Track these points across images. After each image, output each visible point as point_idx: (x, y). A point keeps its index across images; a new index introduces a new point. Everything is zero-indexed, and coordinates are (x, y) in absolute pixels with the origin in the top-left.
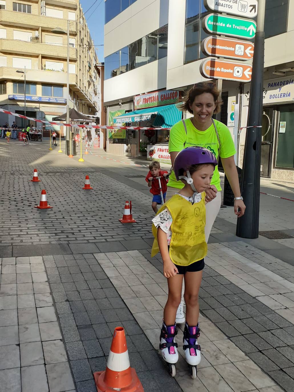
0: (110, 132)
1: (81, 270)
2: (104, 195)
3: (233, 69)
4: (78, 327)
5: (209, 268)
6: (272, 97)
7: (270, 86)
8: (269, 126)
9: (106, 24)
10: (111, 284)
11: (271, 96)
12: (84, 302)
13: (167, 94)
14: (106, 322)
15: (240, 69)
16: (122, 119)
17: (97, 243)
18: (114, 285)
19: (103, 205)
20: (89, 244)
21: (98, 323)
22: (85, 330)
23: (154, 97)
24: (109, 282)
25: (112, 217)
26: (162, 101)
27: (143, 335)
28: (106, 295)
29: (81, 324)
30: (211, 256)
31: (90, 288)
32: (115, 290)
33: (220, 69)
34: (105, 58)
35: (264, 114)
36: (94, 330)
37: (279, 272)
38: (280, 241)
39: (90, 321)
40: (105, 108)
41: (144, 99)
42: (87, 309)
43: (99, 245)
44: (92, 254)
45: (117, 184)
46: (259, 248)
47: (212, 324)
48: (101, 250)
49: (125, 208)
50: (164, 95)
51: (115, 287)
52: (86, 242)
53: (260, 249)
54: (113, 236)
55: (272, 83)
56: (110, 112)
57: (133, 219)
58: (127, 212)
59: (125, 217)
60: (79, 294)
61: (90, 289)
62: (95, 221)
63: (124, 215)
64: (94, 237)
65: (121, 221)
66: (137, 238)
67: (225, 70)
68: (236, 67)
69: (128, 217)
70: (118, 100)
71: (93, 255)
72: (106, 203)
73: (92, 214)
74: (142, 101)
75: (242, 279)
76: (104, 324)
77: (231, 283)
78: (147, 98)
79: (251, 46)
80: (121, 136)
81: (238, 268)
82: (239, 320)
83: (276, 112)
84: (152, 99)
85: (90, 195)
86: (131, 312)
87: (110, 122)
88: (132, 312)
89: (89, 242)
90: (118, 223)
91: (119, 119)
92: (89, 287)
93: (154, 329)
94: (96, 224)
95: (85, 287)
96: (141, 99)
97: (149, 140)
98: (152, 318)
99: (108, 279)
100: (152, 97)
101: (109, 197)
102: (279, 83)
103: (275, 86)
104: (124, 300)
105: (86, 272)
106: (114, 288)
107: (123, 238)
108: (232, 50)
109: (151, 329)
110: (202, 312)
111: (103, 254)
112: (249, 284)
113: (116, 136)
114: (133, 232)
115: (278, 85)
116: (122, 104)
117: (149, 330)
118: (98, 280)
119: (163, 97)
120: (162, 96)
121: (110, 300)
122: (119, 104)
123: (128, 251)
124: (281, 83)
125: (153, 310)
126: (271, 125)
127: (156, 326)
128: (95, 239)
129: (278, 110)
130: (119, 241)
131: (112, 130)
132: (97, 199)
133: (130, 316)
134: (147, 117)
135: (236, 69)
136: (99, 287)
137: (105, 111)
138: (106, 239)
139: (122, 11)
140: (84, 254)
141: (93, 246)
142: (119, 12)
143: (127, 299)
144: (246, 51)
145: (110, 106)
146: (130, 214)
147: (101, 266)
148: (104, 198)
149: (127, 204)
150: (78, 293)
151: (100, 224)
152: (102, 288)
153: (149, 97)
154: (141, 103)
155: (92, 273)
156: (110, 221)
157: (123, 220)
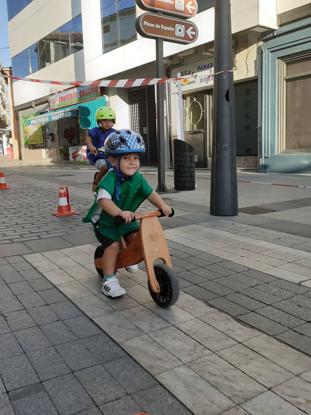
0: (25, 137)
1: (4, 280)
2: (26, 193)
3: (174, 27)
4: (10, 394)
5: (203, 253)
6: (203, 81)
7: (200, 69)
8: (202, 113)
9: (10, 21)
10: (62, 295)
11: (201, 80)
12: (19, 334)
13: (86, 90)
14: (71, 370)
15: (182, 27)
16: (37, 120)
17: (26, 242)
18: (68, 296)
19: (26, 201)
20: (13, 244)
21: (55, 376)
22: (27, 399)
23: (71, 94)
24: (57, 292)
25: (42, 212)
26: (81, 98)
27: (159, 388)
28: (57, 316)
29: (17, 386)
30: (197, 239)
31: (26, 307)
32: (71, 304)
33: (159, 26)
34: (12, 58)
35: (195, 100)
36: (50, 396)
37: (299, 247)
38: (267, 215)
39: (36, 374)
40: (16, 116)
41: (60, 98)
42: (25, 349)
43: (30, 244)
44: (21, 255)
45: (40, 182)
46: (249, 224)
47: (272, 339)
48: (34, 250)
49: (59, 197)
50: (83, 91)
51: (70, 299)
52: (9, 241)
53: (252, 225)
54: (48, 231)
55: (202, 66)
56: (23, 117)
57: (72, 211)
58: (63, 202)
59: (60, 208)
60: (6, 321)
61: (25, 309)
62: (18, 217)
63: (59, 206)
64: (20, 235)
65: (56, 214)
66: (84, 230)
67: (165, 27)
68: (177, 25)
69: (64, 209)
70: (30, 102)
71: (23, 258)
72: (30, 199)
73: (13, 211)
74: (58, 101)
75: (259, 261)
76: (69, 375)
77: (250, 269)
78: (63, 97)
79: (192, 1)
80: (38, 141)
81: (243, 249)
82: (307, 323)
83: (208, 96)
84: (70, 97)
85: (8, 193)
86: (115, 339)
87: (23, 127)
88: (118, 340)
89: (13, 242)
90: (52, 217)
91: (34, 120)
92: (23, 306)
93: (174, 369)
94: (20, 221)
95: (16, 306)
96: (57, 98)
97: (70, 143)
98: (160, 346)
99: (56, 289)
100: (69, 94)
101: (33, 193)
102: (209, 64)
103: (205, 68)
104: (93, 319)
105: (14, 281)
106: (69, 301)
107: (64, 232)
108: (171, 4)
109: (168, 370)
110: (238, 319)
111: (39, 254)
112: (274, 266)
113: (31, 142)
114: (77, 224)
115: (208, 66)
116: (36, 105)
117: (165, 374)
118: (37, 292)
119: (82, 94)
120: (80, 92)
121: (67, 324)
122: (32, 106)
123: (76, 247)
124: (211, 65)
125: (153, 330)
126: (204, 111)
127: (174, 361)
128: (23, 237)
129: (209, 94)
130: (60, 236)
131: (27, 136)
132: (18, 197)
133: (116, 349)
134: (67, 114)
135: (178, 27)
136: (42, 302)
137: (16, 118)
138: (38, 236)
139: (27, 5)
140: (6, 258)
141: (21, 246)
142: (24, 7)
143: (98, 317)
144: (186, 6)
145: (21, 110)
146: (67, 204)
147: (38, 271)
148: (27, 195)
149: (63, 191)
150: (3, 318)
151: (26, 221)
152: (48, 305)
153: (66, 95)
154: (57, 102)
155: (25, 282)
156: (40, 216)
157: (58, 213)
